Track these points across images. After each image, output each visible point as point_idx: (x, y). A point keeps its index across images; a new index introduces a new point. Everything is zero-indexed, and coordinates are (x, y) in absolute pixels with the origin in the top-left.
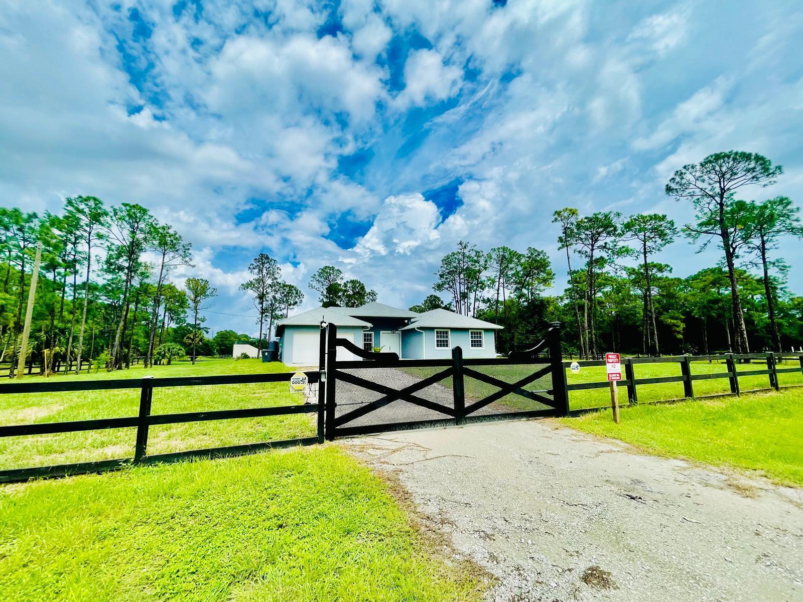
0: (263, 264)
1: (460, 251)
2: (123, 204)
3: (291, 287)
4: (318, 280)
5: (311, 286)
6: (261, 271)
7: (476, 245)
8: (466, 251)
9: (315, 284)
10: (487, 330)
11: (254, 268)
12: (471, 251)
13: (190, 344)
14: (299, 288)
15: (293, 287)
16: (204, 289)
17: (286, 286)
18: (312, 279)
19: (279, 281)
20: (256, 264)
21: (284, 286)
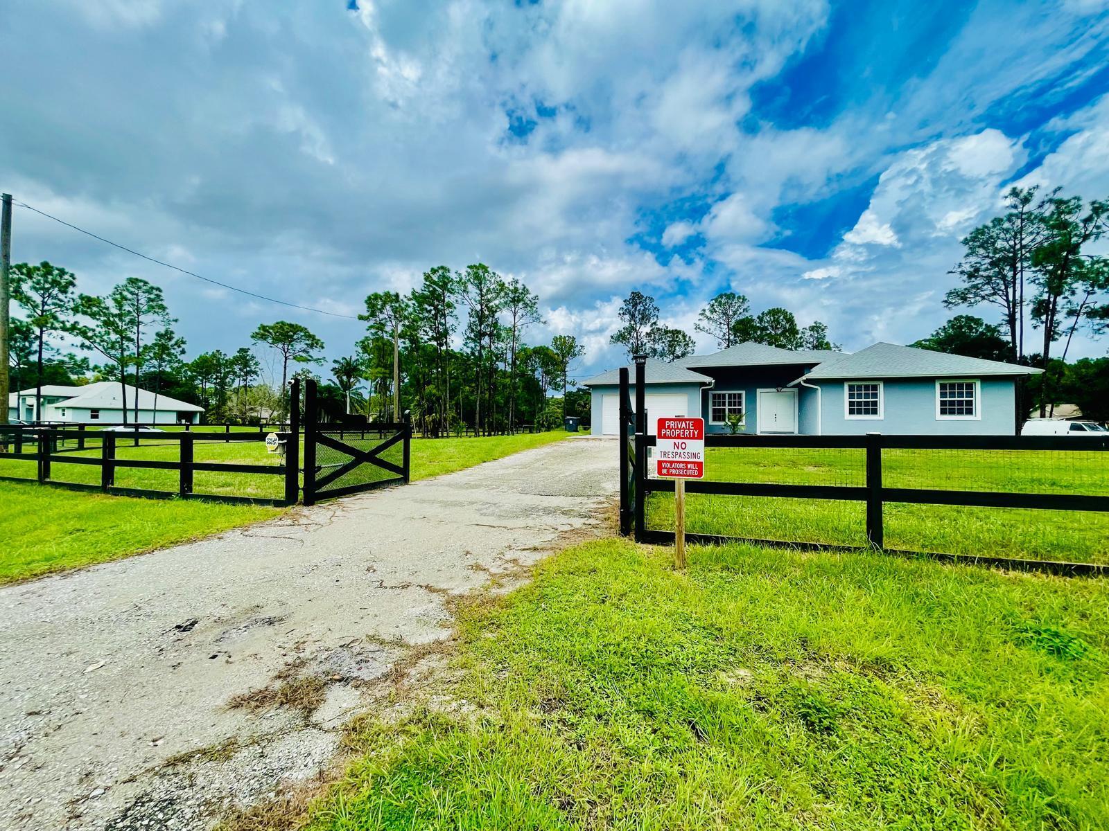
0: (635, 305)
1: (1015, 211)
2: (469, 267)
3: (676, 333)
4: (709, 319)
5: (697, 327)
6: (633, 316)
7: (1059, 188)
8: (1031, 207)
9: (704, 323)
10: (988, 380)
11: (623, 314)
12: (1047, 206)
13: (581, 412)
14: (688, 333)
15: (679, 332)
16: (571, 347)
17: (670, 332)
18: (701, 317)
19: (661, 324)
20: (625, 308)
21: (667, 332)
